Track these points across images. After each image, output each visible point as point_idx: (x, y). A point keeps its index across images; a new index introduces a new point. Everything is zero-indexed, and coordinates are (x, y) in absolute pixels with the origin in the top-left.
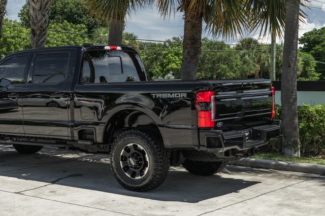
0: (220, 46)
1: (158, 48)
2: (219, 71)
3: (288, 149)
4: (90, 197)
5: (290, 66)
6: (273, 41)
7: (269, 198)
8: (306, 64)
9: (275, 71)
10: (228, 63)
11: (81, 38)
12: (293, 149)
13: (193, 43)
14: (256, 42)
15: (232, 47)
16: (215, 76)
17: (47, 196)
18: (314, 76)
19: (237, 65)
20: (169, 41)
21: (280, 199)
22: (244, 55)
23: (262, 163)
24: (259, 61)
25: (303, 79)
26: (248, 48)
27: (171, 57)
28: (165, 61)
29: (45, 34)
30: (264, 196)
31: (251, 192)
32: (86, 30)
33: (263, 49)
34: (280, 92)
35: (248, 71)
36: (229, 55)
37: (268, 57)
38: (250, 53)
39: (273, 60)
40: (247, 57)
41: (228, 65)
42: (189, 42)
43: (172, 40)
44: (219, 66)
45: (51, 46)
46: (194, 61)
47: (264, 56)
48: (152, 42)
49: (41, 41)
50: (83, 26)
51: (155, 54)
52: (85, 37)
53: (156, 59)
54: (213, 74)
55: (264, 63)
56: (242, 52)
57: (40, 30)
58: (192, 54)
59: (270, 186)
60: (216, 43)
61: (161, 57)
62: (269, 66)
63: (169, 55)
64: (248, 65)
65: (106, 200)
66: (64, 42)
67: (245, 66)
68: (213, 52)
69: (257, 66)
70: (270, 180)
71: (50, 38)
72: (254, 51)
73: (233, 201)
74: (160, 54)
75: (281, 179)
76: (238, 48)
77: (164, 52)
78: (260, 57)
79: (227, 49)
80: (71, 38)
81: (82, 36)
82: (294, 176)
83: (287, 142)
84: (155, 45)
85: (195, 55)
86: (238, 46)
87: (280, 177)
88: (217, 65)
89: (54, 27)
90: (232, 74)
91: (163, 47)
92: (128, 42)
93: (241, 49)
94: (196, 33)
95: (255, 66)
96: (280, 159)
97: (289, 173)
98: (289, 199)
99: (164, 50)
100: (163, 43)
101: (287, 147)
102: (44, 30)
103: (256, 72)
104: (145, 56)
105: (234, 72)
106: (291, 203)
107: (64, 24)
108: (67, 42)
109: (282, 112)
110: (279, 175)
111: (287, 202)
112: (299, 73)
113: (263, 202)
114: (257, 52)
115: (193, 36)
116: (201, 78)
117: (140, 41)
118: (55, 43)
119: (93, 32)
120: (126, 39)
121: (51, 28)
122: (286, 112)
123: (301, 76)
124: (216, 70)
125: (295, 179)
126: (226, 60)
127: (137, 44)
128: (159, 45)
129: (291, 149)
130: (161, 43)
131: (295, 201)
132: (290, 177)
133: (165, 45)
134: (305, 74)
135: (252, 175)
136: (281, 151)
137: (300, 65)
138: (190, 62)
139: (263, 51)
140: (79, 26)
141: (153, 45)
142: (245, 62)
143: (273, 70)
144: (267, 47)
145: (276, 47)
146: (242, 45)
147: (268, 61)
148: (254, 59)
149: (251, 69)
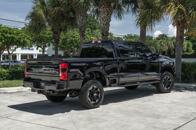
0: (151, 38)
8: (188, 46)
13: (181, 39)
14: (166, 36)
18: (191, 51)
22: (161, 42)
25: (187, 53)
26: (162, 39)
33: (169, 39)
35: (163, 49)
38: (164, 41)
40: (162, 43)
41: (155, 47)
47: (169, 42)
55: (170, 46)
56: (160, 41)
64: (163, 47)
67: (162, 47)
86: (158, 38)
93: (159, 40)
95: (166, 47)
112: (185, 50)
114: (166, 41)
115: (181, 36)
123: (186, 51)
126: (154, 45)
134: (187, 51)
137: (185, 46)
138: (180, 46)
142: (161, 45)
146: (160, 37)
147: (171, 45)
148: (165, 44)
149: (165, 48)
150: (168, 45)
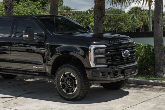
0: (119, 12)
1: (83, 14)
2: (119, 26)
3: (159, 72)
4: (38, 106)
5: (158, 22)
6: (150, 8)
7: (148, 104)
9: (151, 26)
10: (124, 22)
11: (38, 10)
12: (162, 72)
13: (100, 11)
14: (140, 9)
15: (126, 12)
16: (117, 29)
17: (12, 106)
19: (129, 23)
20: (89, 10)
21: (154, 105)
22: (133, 17)
23: (143, 82)
24: (142, 20)
26: (135, 12)
27: (91, 19)
28: (87, 21)
29: (13, 8)
30: (144, 103)
31: (136, 101)
32: (41, 5)
33: (144, 13)
34: (153, 38)
35: (136, 26)
36: (125, 17)
37: (147, 17)
38: (137, 16)
39: (150, 19)
40: (135, 18)
41: (125, 23)
42: (97, 10)
43: (91, 9)
44: (119, 23)
45: (20, 15)
46: (101, 21)
47: (145, 17)
48: (80, 11)
49: (10, 12)
50: (39, 3)
51: (82, 18)
52: (40, 9)
53: (82, 20)
54: (116, 28)
55: (145, 21)
56: (132, 15)
57: (10, 6)
58: (100, 17)
59: (148, 96)
60: (117, 10)
61: (85, 19)
62: (148, 22)
63: (90, 18)
64: (136, 23)
65: (47, 108)
66: (28, 12)
67: (134, 23)
68: (116, 15)
69: (141, 23)
70: (148, 93)
71: (20, 10)
72: (139, 14)
73: (125, 107)
74: (84, 18)
75: (154, 91)
76: (130, 13)
77: (87, 16)
78: (143, 17)
79: (123, 13)
80: (32, 10)
81: (38, 9)
82: (163, 90)
83: (159, 68)
84: (81, 12)
85: (102, 17)
86: (130, 11)
87: (154, 90)
88: (118, 23)
89: (22, 4)
90: (127, 28)
91: (86, 14)
92: (65, 11)
93: (131, 13)
94: (102, 4)
95: (140, 23)
96: (154, 79)
97: (160, 87)
98: (160, 104)
99: (87, 15)
100: (86, 11)
101: (158, 71)
102: (12, 6)
103: (141, 27)
104: (76, 19)
105: (128, 27)
106: (161, 107)
107: (28, 2)
108: (29, 12)
109: (155, 50)
110: (154, 89)
111: (158, 106)
113: (144, 107)
114: (141, 15)
116: (109, 30)
117: (73, 10)
118: (22, 13)
119: (45, 6)
120: (65, 10)
121: (21, 5)
122: (157, 50)
124: (118, 26)
125: (163, 91)
126: (123, 20)
127: (71, 12)
128: (84, 13)
129: (161, 73)
130: (85, 11)
131: (164, 106)
132: (160, 90)
133: (87, 12)
135: (137, 90)
136: (155, 73)
139: (144, 14)
140: (36, 3)
141: (80, 13)
142: (134, 21)
143: (150, 25)
144: (147, 11)
145: (152, 12)
146: (132, 11)
147: (147, 19)
148: (139, 19)
149: (138, 24)
150: (143, 21)
